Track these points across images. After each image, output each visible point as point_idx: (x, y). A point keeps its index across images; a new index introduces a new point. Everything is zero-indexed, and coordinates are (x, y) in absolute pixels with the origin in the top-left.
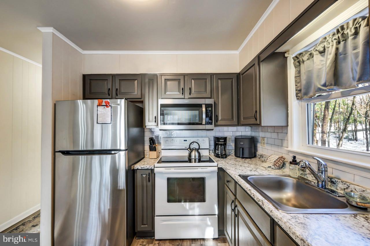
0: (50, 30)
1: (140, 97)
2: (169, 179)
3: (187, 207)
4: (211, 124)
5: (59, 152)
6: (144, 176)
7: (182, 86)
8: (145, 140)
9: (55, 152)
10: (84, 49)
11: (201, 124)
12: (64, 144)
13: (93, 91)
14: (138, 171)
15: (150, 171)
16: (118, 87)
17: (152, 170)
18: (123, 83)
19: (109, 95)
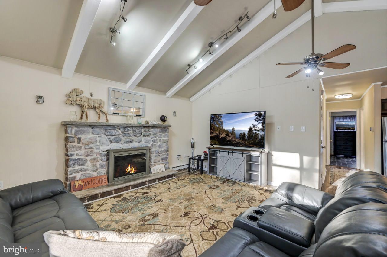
9: (382, 141)
13: (385, 109)
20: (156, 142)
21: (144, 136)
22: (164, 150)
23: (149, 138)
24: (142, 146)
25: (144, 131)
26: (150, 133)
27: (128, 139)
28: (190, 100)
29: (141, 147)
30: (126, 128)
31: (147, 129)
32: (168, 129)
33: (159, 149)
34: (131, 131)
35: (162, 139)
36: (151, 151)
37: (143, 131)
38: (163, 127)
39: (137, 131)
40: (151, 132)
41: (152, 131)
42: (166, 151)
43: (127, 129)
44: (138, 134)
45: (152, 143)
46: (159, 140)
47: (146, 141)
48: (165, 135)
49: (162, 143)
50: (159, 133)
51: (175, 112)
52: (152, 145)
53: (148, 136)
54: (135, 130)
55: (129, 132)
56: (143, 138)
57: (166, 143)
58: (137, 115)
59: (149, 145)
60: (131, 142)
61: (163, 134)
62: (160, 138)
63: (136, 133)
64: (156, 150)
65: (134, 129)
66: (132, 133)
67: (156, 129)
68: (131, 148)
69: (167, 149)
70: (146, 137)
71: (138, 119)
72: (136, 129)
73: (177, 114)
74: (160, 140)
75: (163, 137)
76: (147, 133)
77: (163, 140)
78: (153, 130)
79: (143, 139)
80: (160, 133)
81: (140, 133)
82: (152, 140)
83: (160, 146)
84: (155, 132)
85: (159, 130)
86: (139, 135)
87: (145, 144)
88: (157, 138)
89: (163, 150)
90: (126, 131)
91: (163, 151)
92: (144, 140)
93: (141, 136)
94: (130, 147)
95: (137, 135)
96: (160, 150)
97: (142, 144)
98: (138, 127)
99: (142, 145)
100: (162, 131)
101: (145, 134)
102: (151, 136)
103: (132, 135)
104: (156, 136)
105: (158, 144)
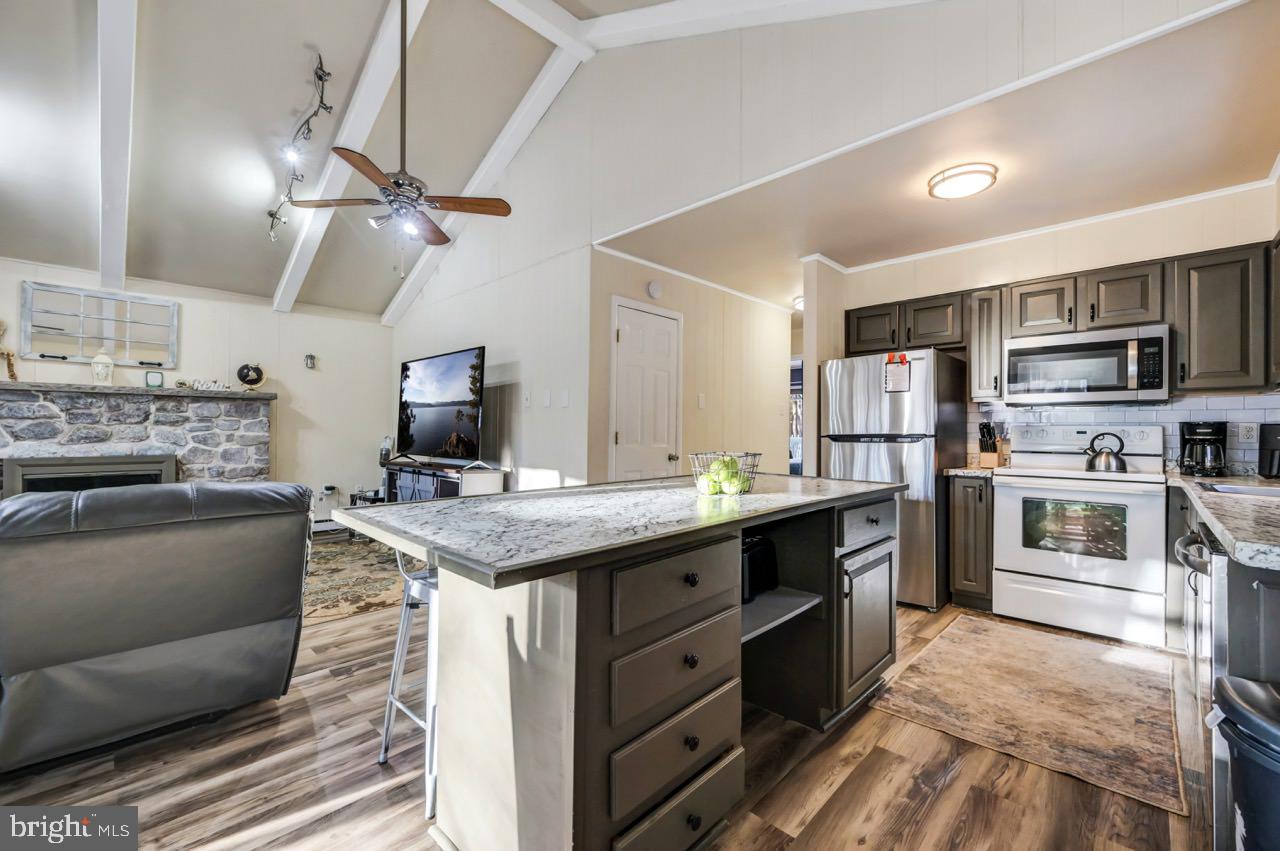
0: (816, 257)
1: (959, 339)
2: (1026, 502)
3: (1075, 564)
4: (1159, 386)
5: (829, 436)
6: (970, 490)
7: (1069, 303)
8: (968, 431)
9: (819, 437)
10: (847, 265)
11: (1125, 388)
12: (834, 426)
13: (863, 338)
14: (957, 479)
15: (982, 482)
16: (910, 324)
17: (988, 481)
18: (922, 316)
19: (893, 342)
20: (210, 441)
21: (157, 422)
22: (248, 469)
23: (179, 430)
24: (149, 453)
25: (158, 410)
26: (184, 414)
27: (85, 431)
28: (380, 322)
29: (143, 456)
30: (79, 398)
31: (171, 405)
32: (268, 405)
33: (225, 465)
34: (103, 409)
35: (237, 434)
36: (188, 469)
37: (153, 408)
38: (243, 399)
39: (128, 408)
40: (189, 414)
41: (191, 410)
42: (254, 470)
43: (81, 402)
44: (129, 416)
45: (192, 445)
46: (223, 439)
47: (165, 438)
48: (251, 423)
49: (238, 446)
50: (224, 418)
51: (312, 357)
52: (194, 451)
53: (173, 423)
54: (118, 405)
55: (94, 411)
56: (153, 431)
57: (258, 449)
58: (142, 363)
59: (180, 453)
60: (102, 438)
61: (244, 422)
62: (229, 433)
63: (123, 414)
64: (209, 466)
65: (113, 402)
66: (106, 415)
67: (212, 405)
68: (102, 457)
69: (260, 465)
70: (166, 428)
71: (147, 373)
72: (120, 401)
73: (319, 363)
74: (230, 438)
75: (242, 428)
76: (173, 416)
77: (242, 437)
78: (199, 407)
79: (152, 433)
80: (230, 416)
81: (140, 413)
82: (193, 438)
83: (226, 456)
84: (206, 413)
85: (223, 406)
86: (137, 420)
87: (160, 448)
88: (217, 431)
89: (241, 466)
90: (79, 408)
91: (242, 470)
92: (157, 435)
93: (146, 424)
94: (95, 454)
95: (128, 421)
96: (229, 466)
97: (147, 447)
98: (129, 397)
99: (146, 451)
100: (236, 412)
101: (161, 419)
102: (188, 426)
103: (104, 420)
104: (209, 424)
105: (220, 449)
